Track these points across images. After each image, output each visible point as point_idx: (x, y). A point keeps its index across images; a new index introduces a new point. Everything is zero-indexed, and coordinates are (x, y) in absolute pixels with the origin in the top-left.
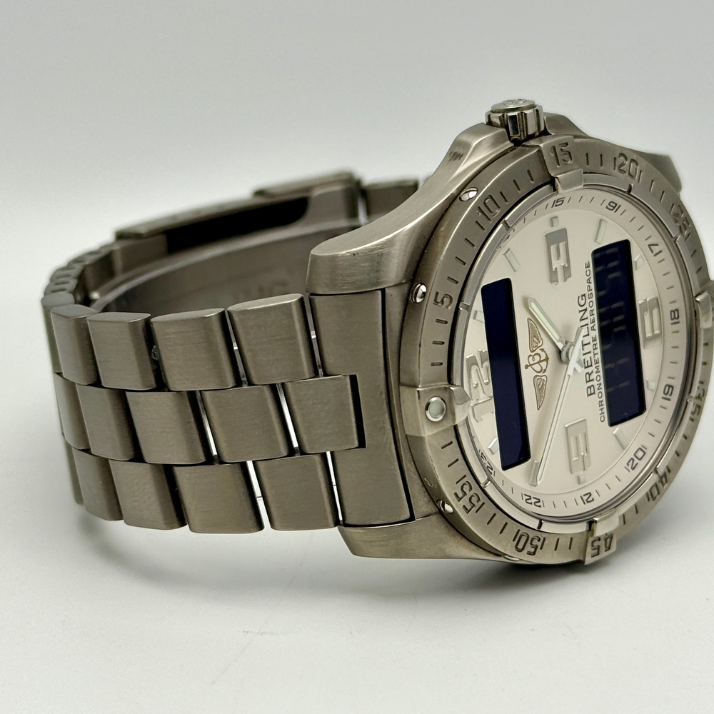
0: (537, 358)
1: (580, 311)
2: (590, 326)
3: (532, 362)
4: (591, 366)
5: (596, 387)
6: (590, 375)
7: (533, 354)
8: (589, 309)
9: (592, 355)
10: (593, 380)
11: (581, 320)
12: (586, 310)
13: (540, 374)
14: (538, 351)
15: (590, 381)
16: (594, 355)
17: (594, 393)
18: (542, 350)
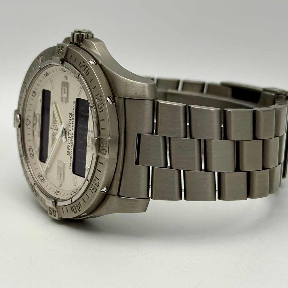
0: (54, 128)
1: (69, 119)
2: (72, 127)
3: (53, 128)
4: (70, 143)
5: (70, 154)
6: (69, 147)
7: (53, 125)
8: (72, 120)
9: (71, 139)
10: (69, 149)
11: (69, 123)
12: (71, 120)
13: (54, 134)
14: (55, 125)
15: (68, 149)
16: (72, 140)
17: (69, 155)
18: (56, 125)
